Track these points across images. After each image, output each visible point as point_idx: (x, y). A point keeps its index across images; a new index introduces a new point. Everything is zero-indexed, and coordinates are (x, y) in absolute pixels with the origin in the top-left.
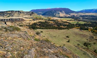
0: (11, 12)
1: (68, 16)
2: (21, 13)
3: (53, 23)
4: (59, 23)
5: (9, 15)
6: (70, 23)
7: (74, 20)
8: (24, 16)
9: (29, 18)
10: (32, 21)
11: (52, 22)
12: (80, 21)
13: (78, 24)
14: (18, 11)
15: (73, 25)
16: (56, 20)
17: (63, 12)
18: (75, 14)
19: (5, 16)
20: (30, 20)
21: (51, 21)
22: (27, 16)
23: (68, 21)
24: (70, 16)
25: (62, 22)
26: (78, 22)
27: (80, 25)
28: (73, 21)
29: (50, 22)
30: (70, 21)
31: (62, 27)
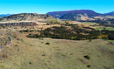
0: (24, 14)
1: (92, 19)
2: (34, 15)
3: (71, 29)
4: (79, 28)
5: (21, 18)
7: (99, 25)
8: (38, 20)
9: (43, 22)
10: (46, 26)
11: (70, 27)
12: (108, 27)
13: (105, 31)
14: (31, 14)
15: (98, 31)
16: (75, 25)
17: (86, 14)
19: (17, 20)
20: (44, 25)
21: (69, 25)
22: (40, 20)
23: (91, 26)
24: (94, 20)
25: (82, 27)
26: (105, 27)
27: (107, 32)
28: (98, 27)
29: (67, 27)
30: (94, 26)
31: (83, 34)
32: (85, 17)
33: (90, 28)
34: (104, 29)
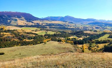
3: (11, 36)
4: (20, 35)
6: (37, 34)
12: (49, 31)
15: (42, 36)
16: (14, 30)
18: (39, 22)
21: (5, 31)
23: (33, 31)
24: (33, 24)
25: (24, 33)
26: (46, 32)
29: (5, 33)
30: (36, 31)
31: (27, 40)
32: (23, 21)
33: (33, 34)
34: (46, 34)
